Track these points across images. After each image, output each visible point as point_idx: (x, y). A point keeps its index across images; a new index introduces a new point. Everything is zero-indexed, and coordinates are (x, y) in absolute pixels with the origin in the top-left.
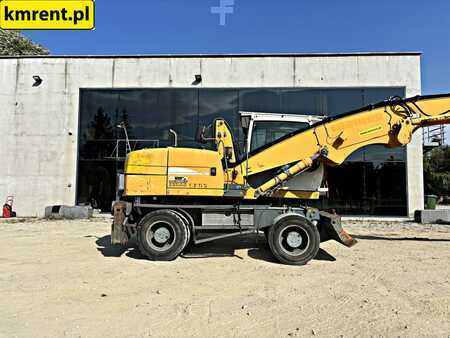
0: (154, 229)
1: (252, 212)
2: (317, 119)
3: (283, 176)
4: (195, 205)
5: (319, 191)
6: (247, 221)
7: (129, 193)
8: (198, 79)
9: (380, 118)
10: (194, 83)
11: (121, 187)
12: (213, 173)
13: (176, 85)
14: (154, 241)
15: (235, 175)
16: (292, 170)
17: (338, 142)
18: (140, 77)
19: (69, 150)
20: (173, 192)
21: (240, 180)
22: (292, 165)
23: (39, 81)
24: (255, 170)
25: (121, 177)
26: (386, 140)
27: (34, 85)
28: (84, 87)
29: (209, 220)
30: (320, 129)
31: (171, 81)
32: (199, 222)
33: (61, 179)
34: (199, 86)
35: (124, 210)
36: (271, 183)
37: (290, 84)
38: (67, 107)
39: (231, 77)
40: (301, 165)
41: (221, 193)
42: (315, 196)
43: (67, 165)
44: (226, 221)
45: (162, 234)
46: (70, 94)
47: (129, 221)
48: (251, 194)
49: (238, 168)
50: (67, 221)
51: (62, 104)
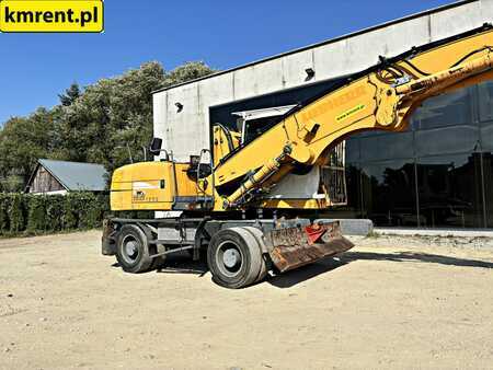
0: (126, 243)
3: (248, 184)
5: (314, 198)
7: (112, 208)
8: (311, 73)
9: (361, 92)
10: (306, 80)
12: (163, 186)
13: (289, 86)
15: (205, 186)
16: (257, 177)
17: (309, 136)
18: (256, 85)
20: (136, 206)
23: (180, 107)
24: (228, 178)
26: (371, 123)
27: (179, 111)
28: (212, 104)
30: (290, 122)
31: (284, 82)
34: (313, 81)
36: (238, 192)
38: (201, 127)
39: (347, 61)
40: (265, 170)
41: (168, 207)
42: (310, 205)
44: (175, 235)
45: (130, 248)
46: (202, 115)
49: (208, 178)
51: (198, 125)
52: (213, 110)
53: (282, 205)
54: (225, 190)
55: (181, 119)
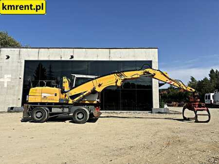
0: (37, 113)
1: (68, 107)
2: (97, 77)
3: (81, 96)
4: (50, 105)
5: (96, 100)
6: (66, 110)
7: (29, 102)
8: (72, 57)
9: (113, 77)
11: (27, 100)
12: (56, 95)
13: (63, 59)
14: (37, 117)
15: (66, 96)
16: (84, 94)
17: (100, 85)
18: (49, 56)
19: (19, 85)
20: (43, 101)
21: (67, 98)
22: (84, 92)
24: (73, 94)
25: (27, 96)
26: (115, 84)
29: (54, 110)
30: (94, 81)
32: (51, 111)
33: (16, 96)
35: (28, 107)
36: (78, 98)
37: (108, 59)
39: (85, 56)
40: (87, 92)
41: (58, 102)
42: (95, 102)
43: (19, 91)
44: (59, 110)
45: (39, 115)
46: (21, 63)
47: (30, 111)
48: (71, 102)
49: (67, 93)
50: (16, 113)
51: (17, 66)
52: (26, 62)
53: (87, 102)
54: (73, 97)
55: (8, 62)
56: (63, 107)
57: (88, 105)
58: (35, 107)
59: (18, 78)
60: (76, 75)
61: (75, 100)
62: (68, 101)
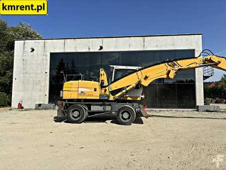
0: (73, 112)
1: (110, 105)
3: (124, 91)
4: (89, 102)
5: (140, 97)
6: (108, 108)
7: (64, 98)
8: (101, 48)
9: (163, 68)
10: (99, 50)
11: (61, 96)
12: (95, 90)
13: (91, 50)
14: (73, 116)
15: (105, 91)
16: (128, 89)
17: (146, 78)
18: (76, 47)
20: (80, 98)
21: (107, 93)
22: (129, 86)
23: (33, 50)
24: (114, 89)
25: (61, 91)
26: (165, 76)
27: (31, 52)
28: (52, 52)
29: (94, 108)
30: (139, 73)
31: (89, 49)
32: (90, 109)
35: (62, 104)
36: (120, 94)
38: (45, 61)
39: (116, 46)
40: (131, 87)
41: (98, 98)
42: (139, 99)
44: (100, 108)
45: (76, 114)
46: (46, 55)
47: (64, 109)
48: (111, 98)
49: (107, 88)
51: (43, 60)
52: (52, 54)
53: (129, 99)
55: (33, 56)
56: (105, 105)
57: (130, 101)
58: (70, 104)
59: (44, 72)
60: (115, 66)
61: (117, 95)
62: (109, 97)
